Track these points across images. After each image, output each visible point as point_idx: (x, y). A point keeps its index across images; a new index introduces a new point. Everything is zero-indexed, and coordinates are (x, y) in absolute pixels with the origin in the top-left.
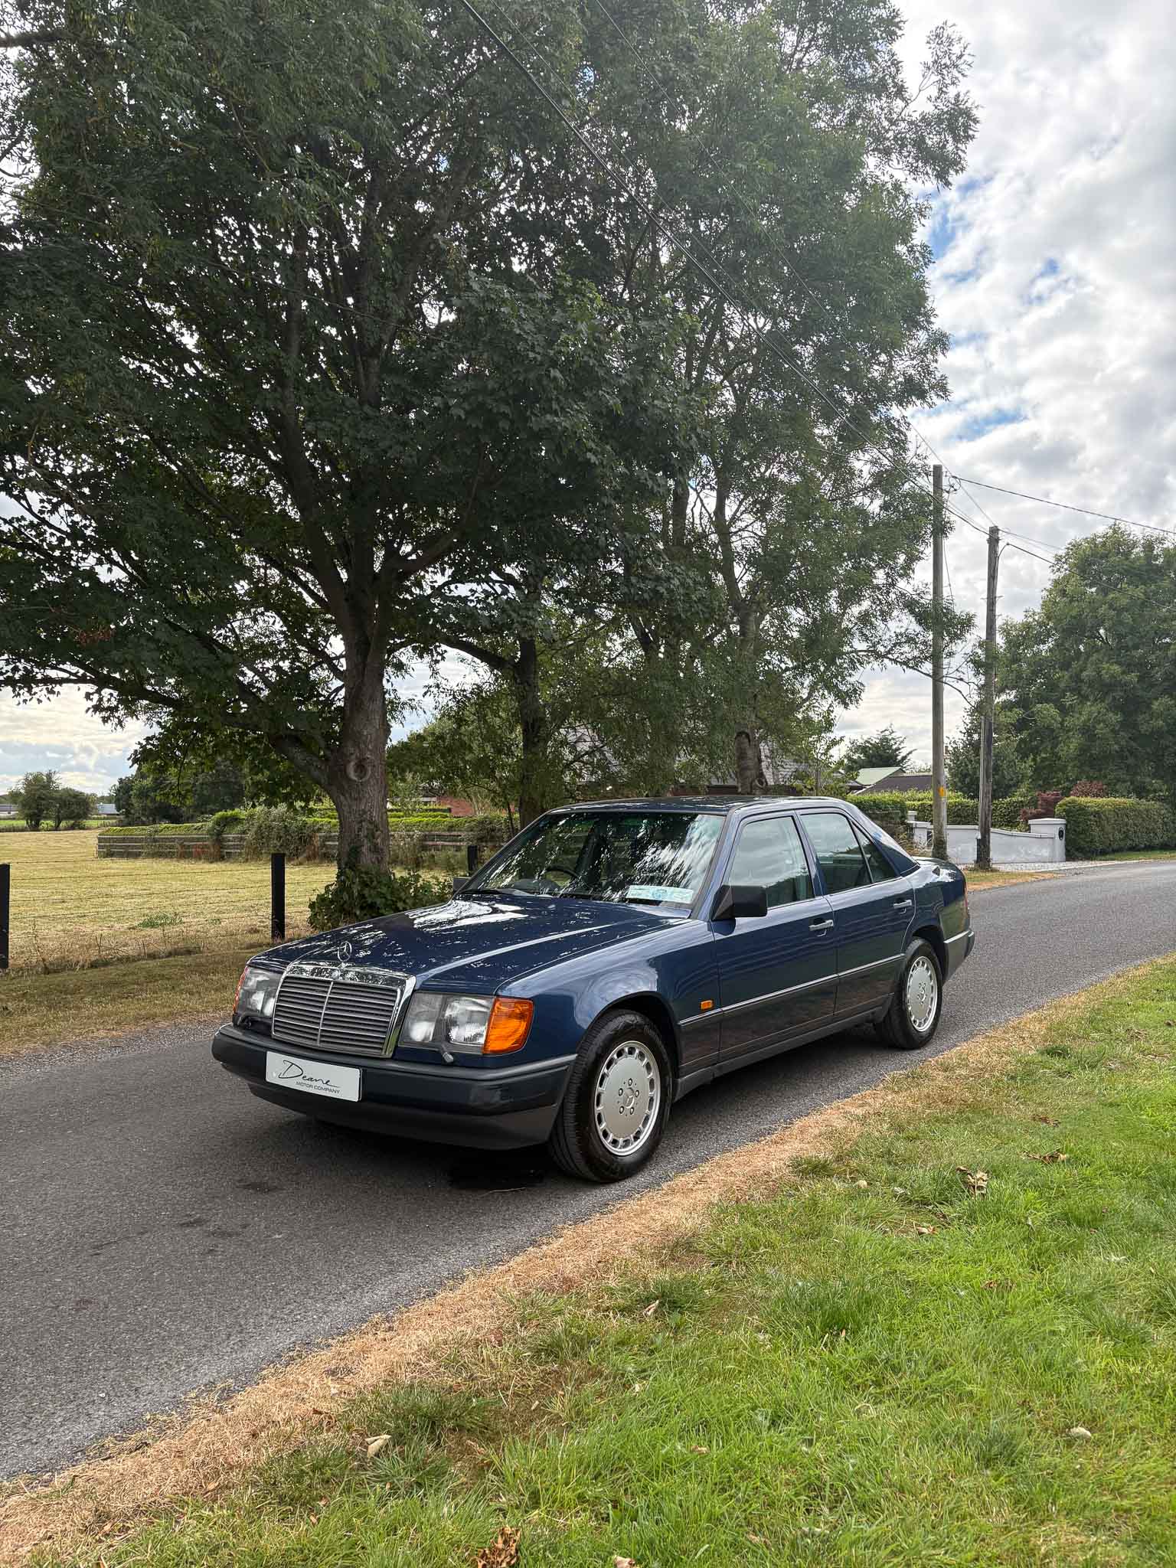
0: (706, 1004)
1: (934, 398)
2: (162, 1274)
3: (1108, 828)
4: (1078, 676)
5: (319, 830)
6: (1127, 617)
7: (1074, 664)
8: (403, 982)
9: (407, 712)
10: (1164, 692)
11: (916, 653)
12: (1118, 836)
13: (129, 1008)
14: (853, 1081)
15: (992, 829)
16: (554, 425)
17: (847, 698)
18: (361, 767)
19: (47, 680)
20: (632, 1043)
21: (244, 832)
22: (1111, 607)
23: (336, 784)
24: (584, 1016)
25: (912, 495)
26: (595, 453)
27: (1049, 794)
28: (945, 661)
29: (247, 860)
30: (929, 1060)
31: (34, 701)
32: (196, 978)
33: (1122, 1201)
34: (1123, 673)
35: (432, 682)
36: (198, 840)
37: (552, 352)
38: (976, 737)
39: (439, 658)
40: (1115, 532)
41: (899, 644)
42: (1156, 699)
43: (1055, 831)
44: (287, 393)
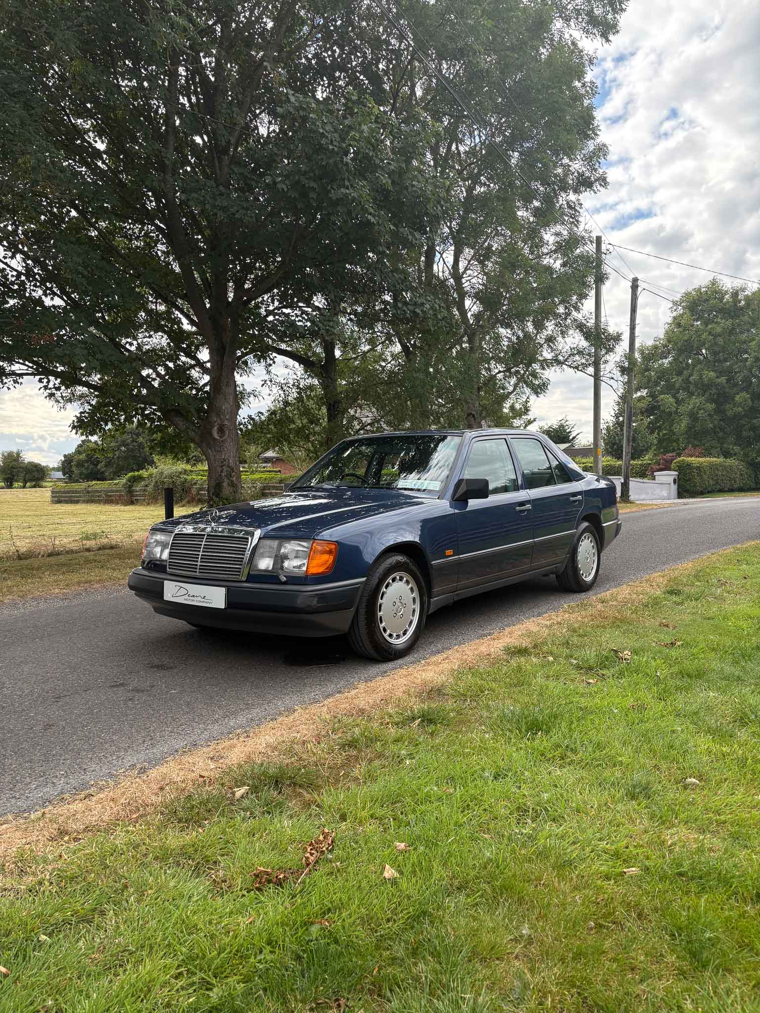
0: (449, 552)
1: (599, 186)
2: (100, 711)
3: (705, 477)
4: (688, 379)
5: (195, 484)
6: (720, 341)
7: (685, 372)
8: (252, 535)
9: (252, 398)
10: (742, 390)
11: (584, 361)
12: (711, 482)
13: (75, 577)
14: (543, 609)
15: (631, 479)
16: (346, 195)
17: (539, 389)
18: (221, 430)
19: (13, 373)
20: (402, 574)
21: (146, 486)
22: (710, 333)
23: (206, 441)
24: (369, 556)
25: (581, 257)
26: (374, 216)
27: (669, 455)
28: (602, 366)
29: (149, 504)
30: (592, 597)
31: (5, 388)
32: (117, 561)
33: (715, 665)
34: (717, 377)
35: (267, 377)
36: (117, 491)
37: (344, 145)
38: (621, 419)
39: (271, 362)
40: (713, 284)
41: (573, 355)
42: (738, 394)
43: (671, 479)
44: (167, 177)
